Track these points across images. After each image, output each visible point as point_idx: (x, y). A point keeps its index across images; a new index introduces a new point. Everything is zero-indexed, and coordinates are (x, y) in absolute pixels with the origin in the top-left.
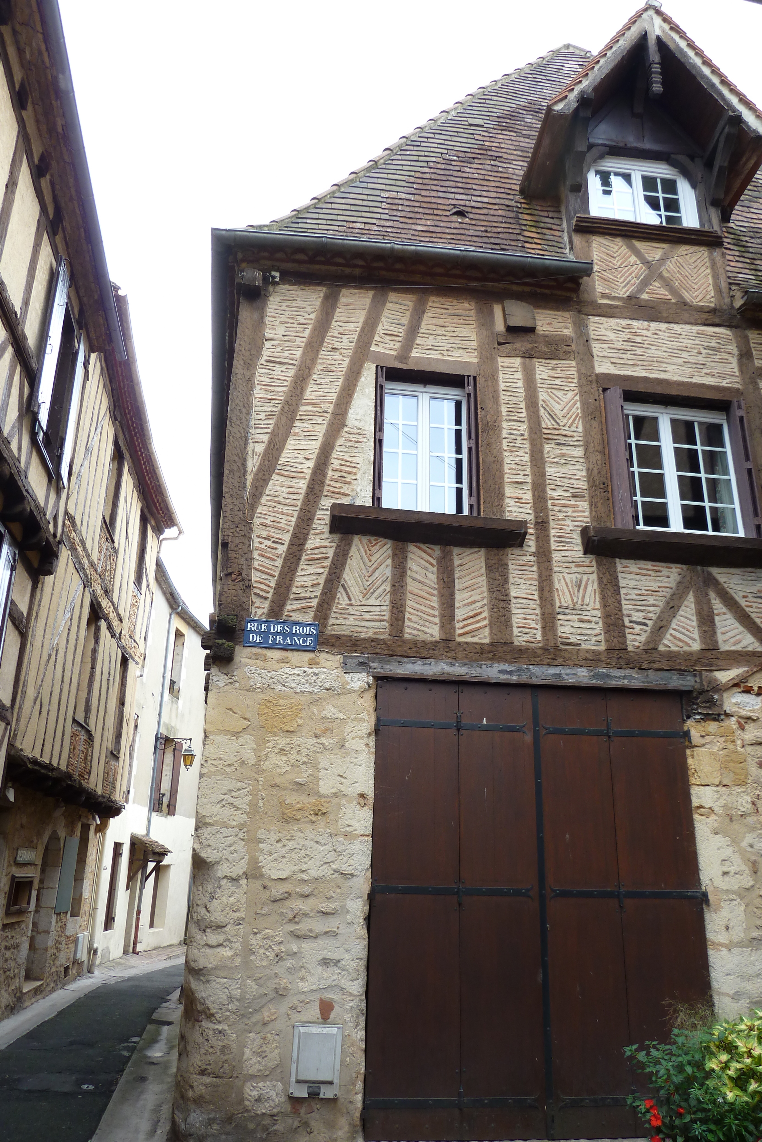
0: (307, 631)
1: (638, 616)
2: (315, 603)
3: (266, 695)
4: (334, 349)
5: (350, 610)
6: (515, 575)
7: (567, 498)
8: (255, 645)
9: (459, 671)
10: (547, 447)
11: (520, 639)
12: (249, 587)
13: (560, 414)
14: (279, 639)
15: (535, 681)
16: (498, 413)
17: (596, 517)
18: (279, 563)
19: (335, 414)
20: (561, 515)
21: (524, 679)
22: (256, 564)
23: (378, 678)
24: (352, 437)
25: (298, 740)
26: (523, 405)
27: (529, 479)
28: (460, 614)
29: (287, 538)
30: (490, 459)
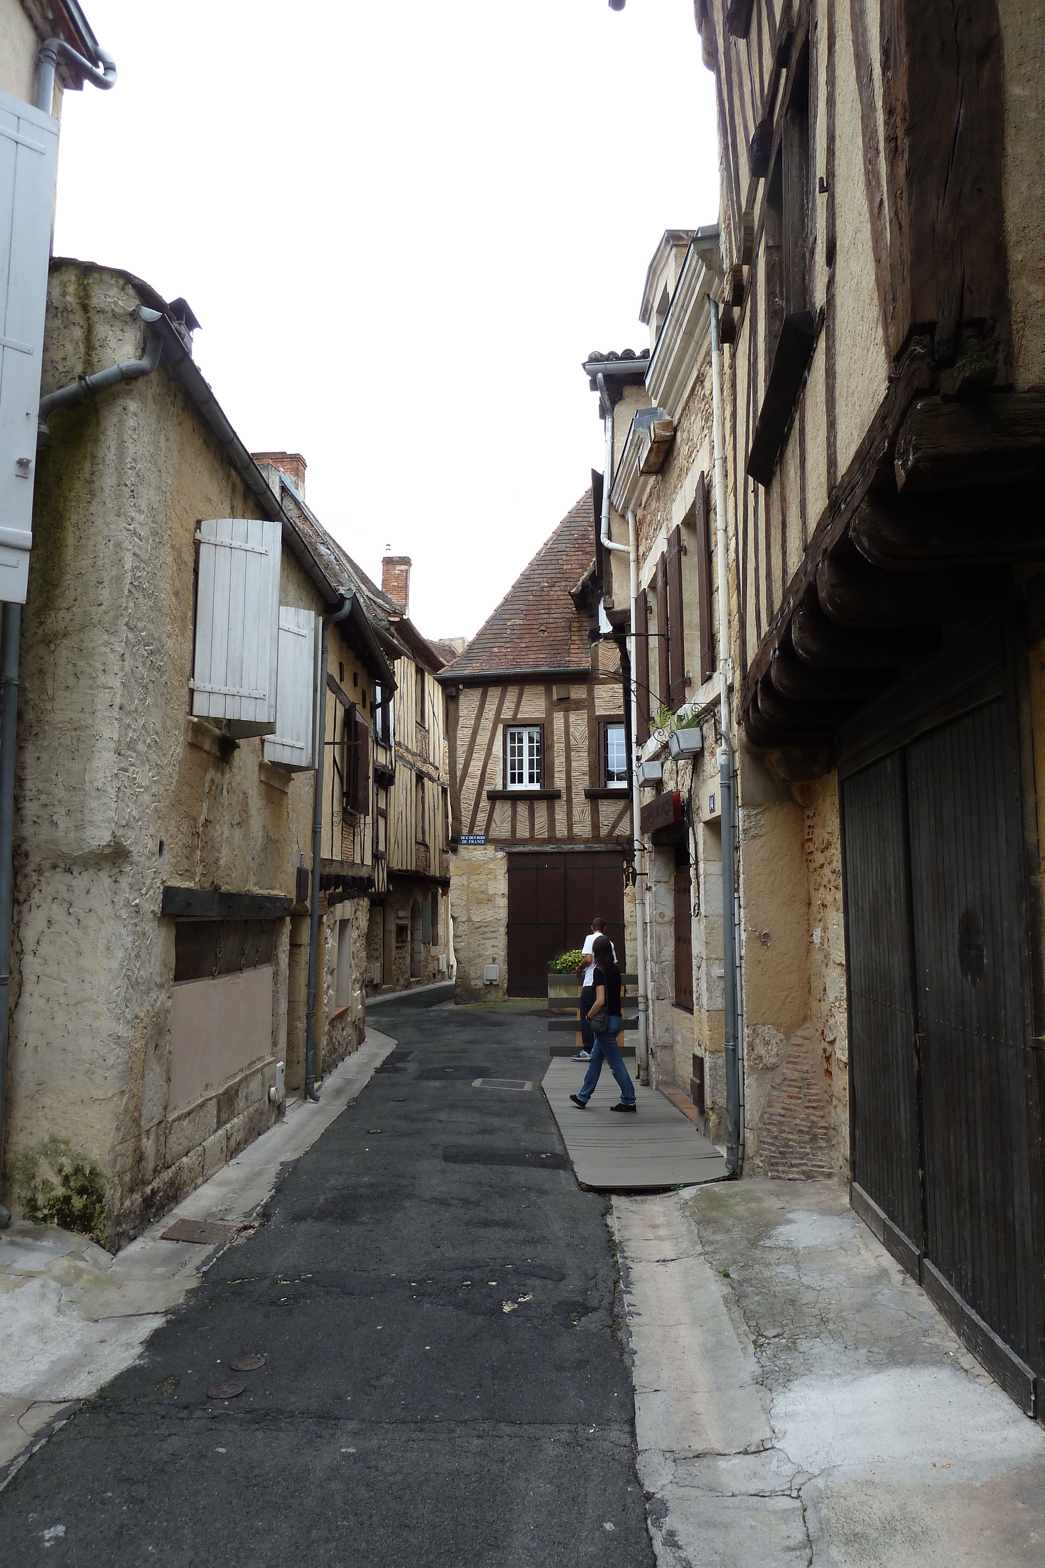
0: (482, 838)
1: (606, 823)
2: (484, 827)
3: (469, 862)
4: (487, 719)
5: (497, 829)
6: (558, 810)
7: (580, 775)
8: (464, 844)
9: (536, 849)
10: (573, 754)
11: (559, 835)
12: (461, 823)
13: (578, 738)
14: (473, 842)
15: (564, 851)
16: (553, 740)
17: (592, 783)
18: (471, 813)
19: (488, 749)
20: (577, 783)
21: (560, 850)
22: (463, 814)
23: (509, 854)
24: (494, 759)
25: (481, 876)
26: (563, 735)
27: (564, 769)
28: (536, 827)
29: (473, 803)
30: (549, 761)
